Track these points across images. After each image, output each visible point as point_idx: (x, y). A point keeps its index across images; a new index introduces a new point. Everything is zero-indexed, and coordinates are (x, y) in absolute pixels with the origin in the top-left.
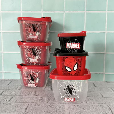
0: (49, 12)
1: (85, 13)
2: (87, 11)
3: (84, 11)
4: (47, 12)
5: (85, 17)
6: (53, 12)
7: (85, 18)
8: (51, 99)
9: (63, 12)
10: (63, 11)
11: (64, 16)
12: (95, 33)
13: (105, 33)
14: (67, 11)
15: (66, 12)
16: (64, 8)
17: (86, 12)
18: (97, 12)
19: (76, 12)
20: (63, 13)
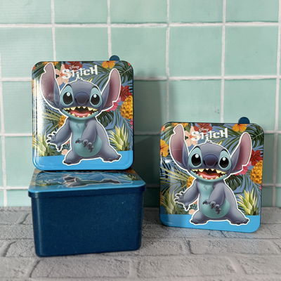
0: (129, 26)
1: (224, 28)
2: (227, 22)
3: (221, 22)
4: (123, 26)
5: (224, 38)
6: (137, 26)
7: (224, 42)
8: (144, 264)
9: (165, 25)
10: (165, 23)
11: (168, 35)
12: (249, 80)
13: (275, 79)
14: (175, 22)
15: (171, 25)
16: (168, 15)
17: (224, 25)
18: (253, 24)
19: (200, 25)
20: (166, 29)
